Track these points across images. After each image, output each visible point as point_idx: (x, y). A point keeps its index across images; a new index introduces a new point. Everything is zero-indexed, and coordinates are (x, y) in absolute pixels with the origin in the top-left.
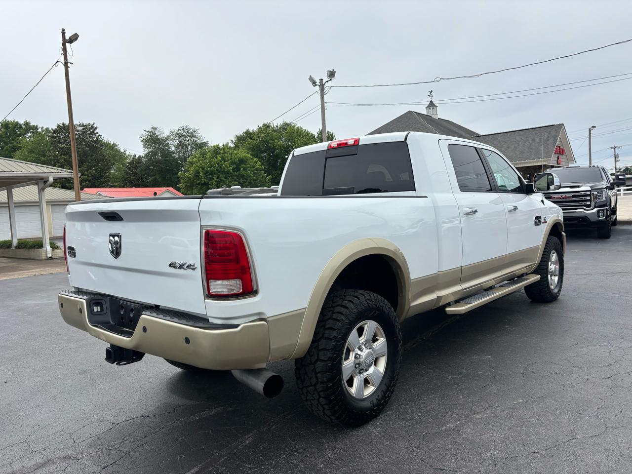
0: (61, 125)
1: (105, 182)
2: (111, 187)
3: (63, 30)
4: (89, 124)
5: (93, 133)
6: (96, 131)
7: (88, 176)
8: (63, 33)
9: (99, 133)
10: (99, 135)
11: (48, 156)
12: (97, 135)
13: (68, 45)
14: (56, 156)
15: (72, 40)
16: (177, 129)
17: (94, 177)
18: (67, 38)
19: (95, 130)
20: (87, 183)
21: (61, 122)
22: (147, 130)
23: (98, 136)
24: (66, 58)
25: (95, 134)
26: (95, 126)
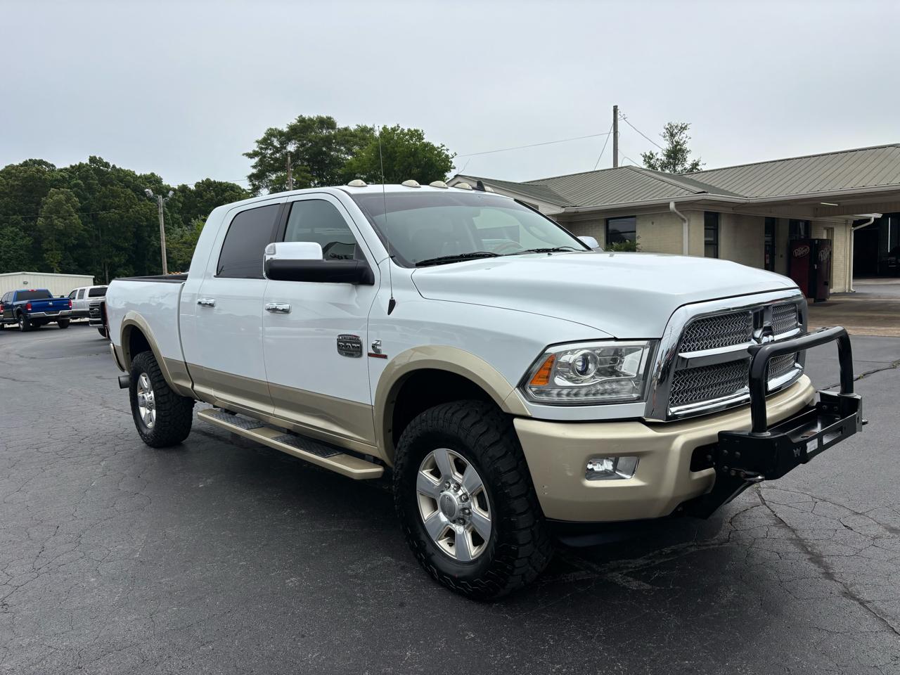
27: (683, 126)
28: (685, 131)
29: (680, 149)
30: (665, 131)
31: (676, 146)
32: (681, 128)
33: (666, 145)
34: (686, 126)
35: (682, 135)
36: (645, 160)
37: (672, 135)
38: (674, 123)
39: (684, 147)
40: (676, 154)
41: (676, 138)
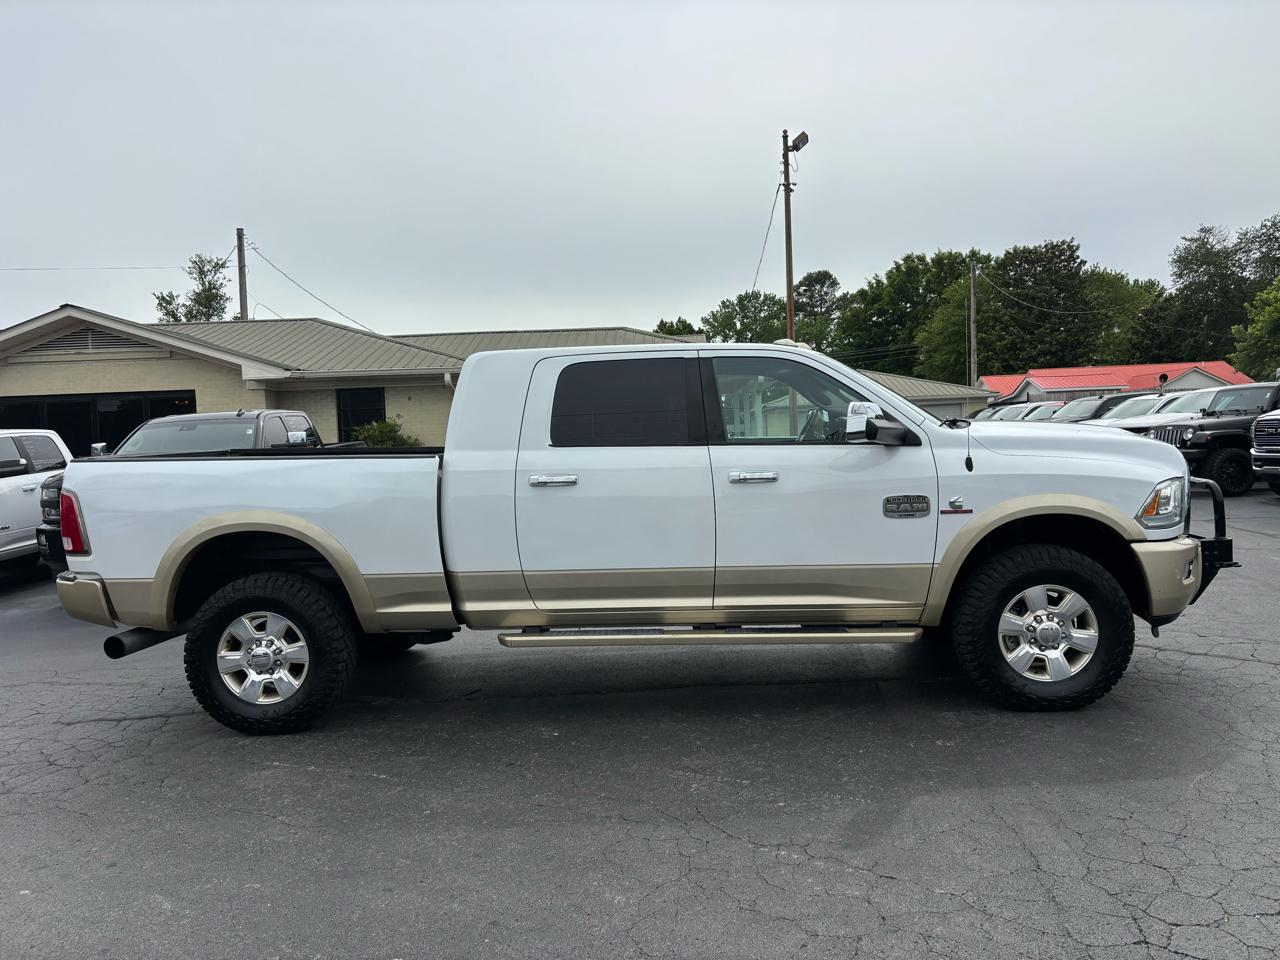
0: (1011, 251)
1: (1084, 354)
2: (1097, 363)
3: (785, 132)
4: (1063, 243)
5: (1072, 258)
6: (1078, 253)
7: (1051, 344)
8: (785, 137)
9: (1081, 257)
10: (1082, 261)
11: (984, 312)
12: (1078, 261)
13: (791, 154)
14: (997, 311)
15: (796, 147)
16: (1258, 226)
17: (1063, 345)
18: (790, 143)
19: (1074, 251)
20: (1048, 357)
21: (1012, 246)
22: (1189, 237)
23: (1080, 264)
24: (787, 177)
25: (1074, 260)
26: (1075, 243)
27: (220, 262)
28: (221, 270)
29: (217, 295)
30: (191, 265)
31: (210, 289)
32: (217, 264)
33: (195, 286)
34: (225, 262)
35: (218, 275)
36: (160, 304)
37: (202, 273)
38: (207, 256)
39: (223, 291)
40: (208, 301)
41: (209, 278)
